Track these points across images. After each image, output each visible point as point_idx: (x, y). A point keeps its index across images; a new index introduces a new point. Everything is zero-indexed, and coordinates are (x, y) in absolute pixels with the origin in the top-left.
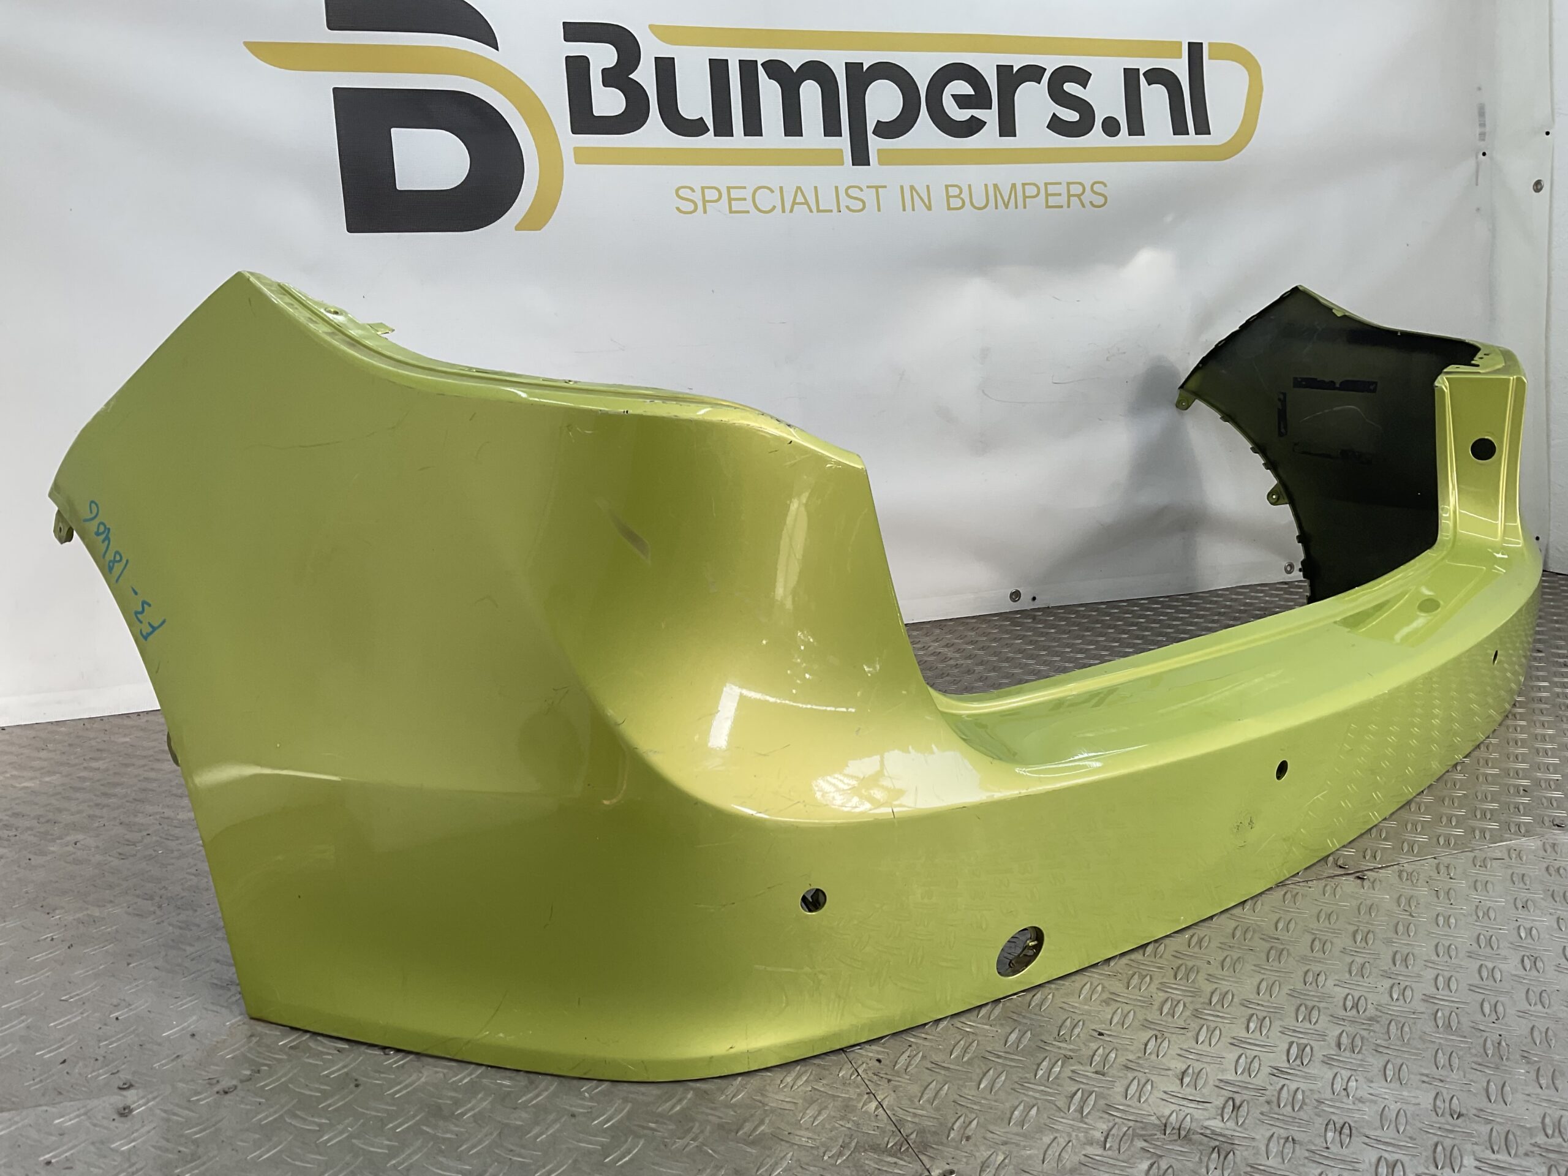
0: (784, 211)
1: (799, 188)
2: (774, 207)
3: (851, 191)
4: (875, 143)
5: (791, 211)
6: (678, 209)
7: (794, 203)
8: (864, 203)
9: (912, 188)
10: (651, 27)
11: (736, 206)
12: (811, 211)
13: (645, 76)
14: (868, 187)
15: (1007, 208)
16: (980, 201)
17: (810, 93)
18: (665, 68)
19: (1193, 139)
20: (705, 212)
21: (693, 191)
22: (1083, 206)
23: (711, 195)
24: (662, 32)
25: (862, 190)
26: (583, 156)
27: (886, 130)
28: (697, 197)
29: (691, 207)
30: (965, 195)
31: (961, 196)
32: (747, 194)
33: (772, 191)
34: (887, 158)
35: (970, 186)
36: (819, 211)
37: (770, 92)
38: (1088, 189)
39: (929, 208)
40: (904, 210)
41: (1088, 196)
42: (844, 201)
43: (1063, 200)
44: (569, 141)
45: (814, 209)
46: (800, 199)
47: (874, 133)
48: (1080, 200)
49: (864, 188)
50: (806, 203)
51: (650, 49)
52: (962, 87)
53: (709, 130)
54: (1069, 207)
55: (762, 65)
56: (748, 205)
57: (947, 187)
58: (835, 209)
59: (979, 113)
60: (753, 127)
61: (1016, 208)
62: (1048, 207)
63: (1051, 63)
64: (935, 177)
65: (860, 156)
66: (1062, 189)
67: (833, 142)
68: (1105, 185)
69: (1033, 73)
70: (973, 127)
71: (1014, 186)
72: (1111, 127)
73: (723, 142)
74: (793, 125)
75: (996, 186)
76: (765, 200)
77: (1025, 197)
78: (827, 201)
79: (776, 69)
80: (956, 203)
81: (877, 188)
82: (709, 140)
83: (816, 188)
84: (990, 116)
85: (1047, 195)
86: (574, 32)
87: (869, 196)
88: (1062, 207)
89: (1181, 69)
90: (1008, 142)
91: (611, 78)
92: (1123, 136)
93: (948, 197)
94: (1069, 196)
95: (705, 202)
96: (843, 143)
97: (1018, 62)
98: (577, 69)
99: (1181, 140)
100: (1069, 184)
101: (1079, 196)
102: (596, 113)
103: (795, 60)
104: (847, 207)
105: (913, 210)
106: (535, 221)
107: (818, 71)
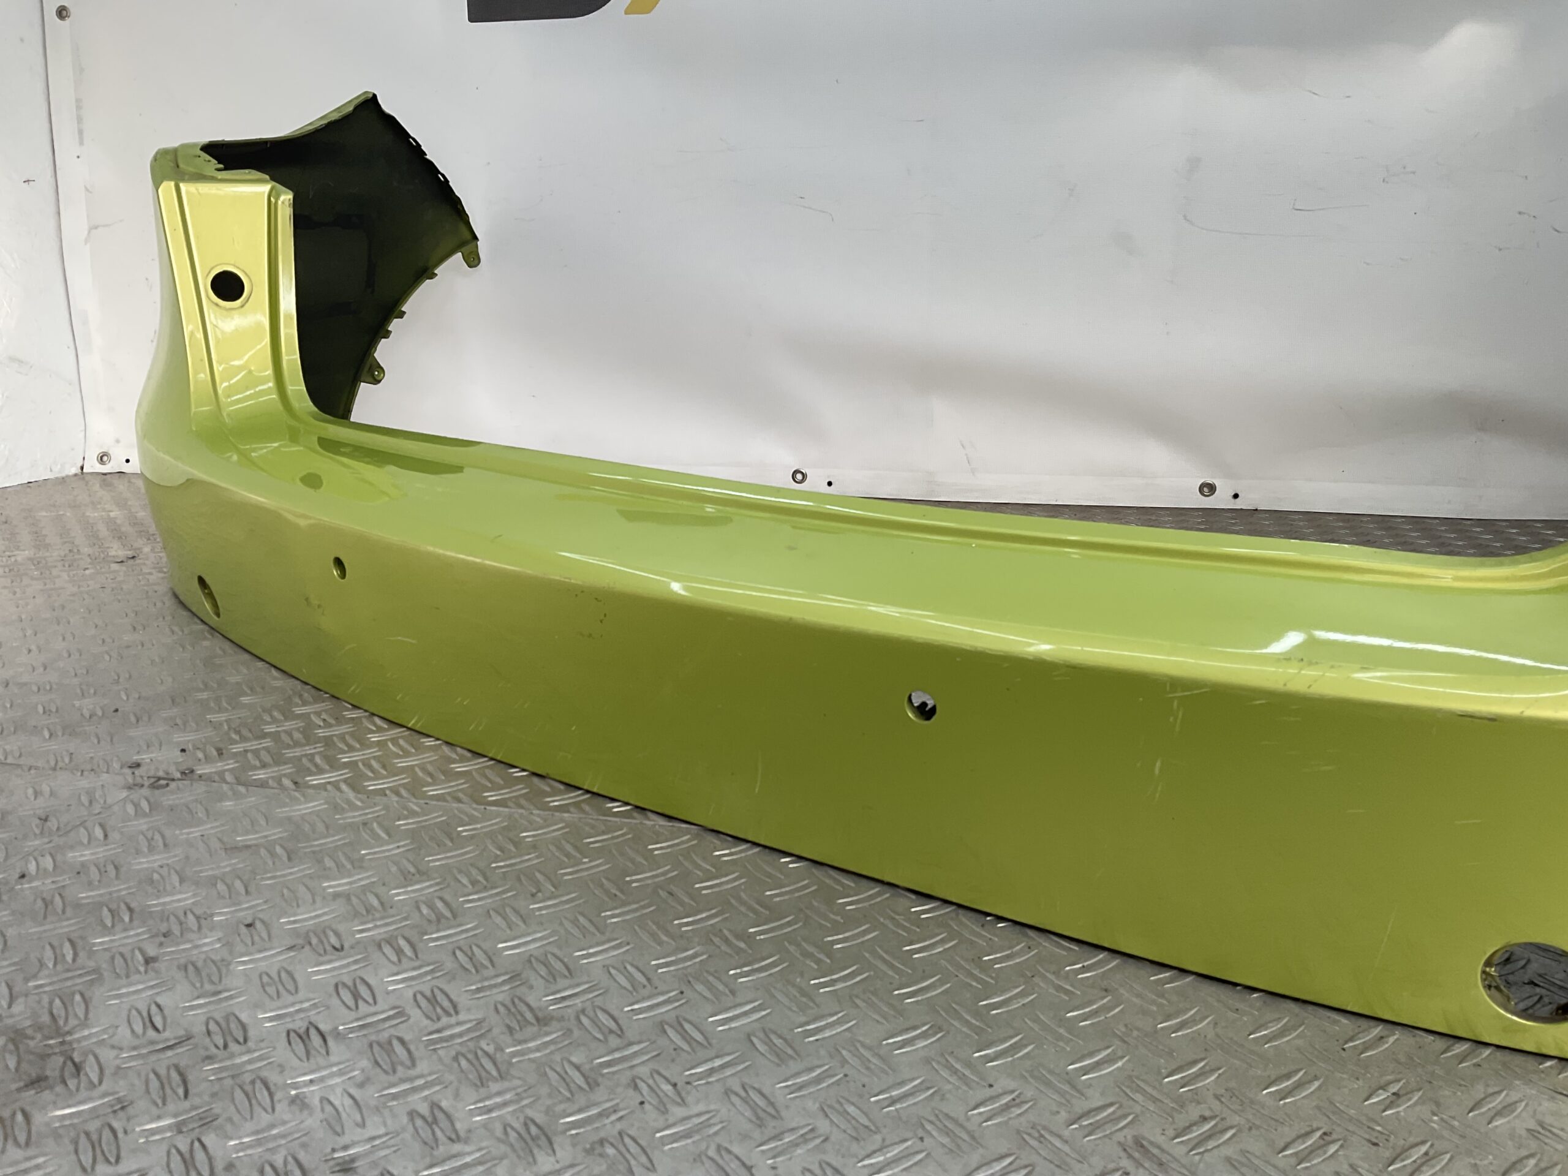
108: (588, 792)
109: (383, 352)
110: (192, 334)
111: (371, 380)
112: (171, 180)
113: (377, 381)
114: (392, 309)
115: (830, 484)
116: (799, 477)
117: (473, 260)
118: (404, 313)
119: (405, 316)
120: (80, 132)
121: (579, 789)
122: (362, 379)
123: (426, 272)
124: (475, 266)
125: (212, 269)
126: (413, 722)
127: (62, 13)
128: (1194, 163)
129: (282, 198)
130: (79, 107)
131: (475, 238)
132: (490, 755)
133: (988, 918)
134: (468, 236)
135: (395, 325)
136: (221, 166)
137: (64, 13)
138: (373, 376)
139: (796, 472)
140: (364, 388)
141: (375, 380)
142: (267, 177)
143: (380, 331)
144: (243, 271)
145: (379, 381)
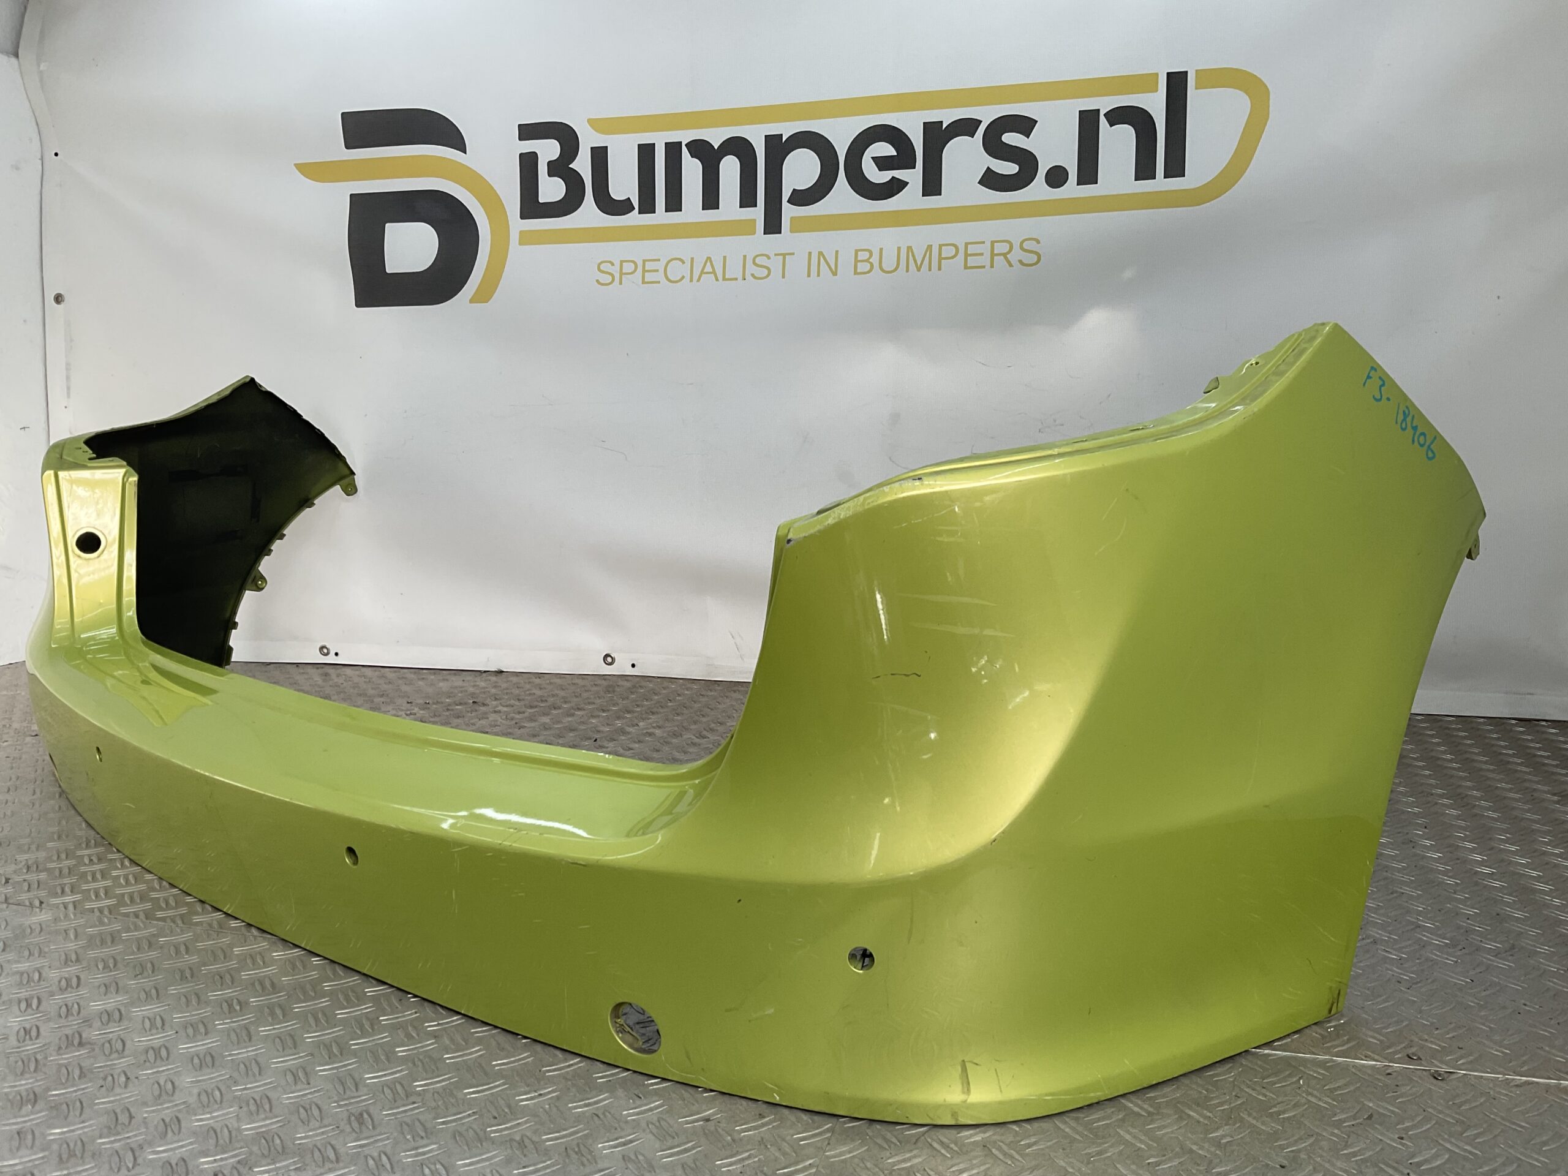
0: (691, 281)
1: (709, 258)
2: (683, 277)
3: (757, 261)
4: (789, 211)
5: (698, 280)
6: (597, 281)
7: (702, 272)
8: (769, 269)
9: (821, 254)
10: (589, 121)
11: (649, 277)
12: (717, 280)
13: (582, 165)
14: (776, 255)
15: (919, 270)
16: (889, 264)
17: (730, 168)
18: (600, 156)
19: (1161, 183)
20: (621, 283)
21: (613, 264)
22: (1011, 265)
23: (628, 268)
24: (596, 124)
25: (769, 258)
26: (526, 238)
27: (801, 198)
28: (615, 270)
29: (609, 279)
30: (875, 259)
31: (871, 260)
32: (660, 266)
33: (683, 262)
34: (799, 226)
35: (881, 250)
36: (724, 279)
37: (692, 169)
38: (1016, 246)
39: (835, 274)
40: (809, 276)
41: (1016, 255)
42: (750, 268)
43: (985, 260)
44: (518, 225)
45: (720, 277)
46: (708, 269)
47: (788, 201)
48: (1006, 259)
49: (772, 256)
50: (714, 272)
51: (588, 140)
52: (885, 149)
53: (634, 208)
54: (992, 266)
55: (686, 145)
56: (660, 276)
57: (857, 251)
58: (740, 277)
59: (899, 174)
60: (674, 203)
61: (930, 270)
62: (966, 267)
63: (987, 115)
64: (845, 242)
65: (773, 225)
66: (986, 249)
67: (748, 213)
68: (1038, 242)
69: (967, 127)
70: (895, 187)
71: (930, 247)
72: (1057, 177)
73: (647, 219)
74: (711, 200)
75: (909, 248)
76: (677, 270)
77: (940, 259)
78: (734, 270)
79: (699, 148)
80: (863, 267)
81: (784, 255)
82: (634, 218)
83: (725, 258)
84: (914, 177)
85: (966, 255)
86: (528, 132)
87: (775, 264)
88: (984, 267)
89: (1156, 104)
90: (932, 201)
91: (555, 168)
92: (1071, 188)
93: (856, 261)
94: (993, 255)
95: (622, 274)
96: (757, 213)
97: (947, 117)
98: (528, 163)
99: (1146, 185)
100: (993, 243)
101: (1005, 255)
102: (540, 201)
103: (716, 138)
104: (753, 275)
105: (818, 275)
106: (484, 295)
107: (739, 147)
108: (225, 913)
109: (265, 566)
110: (60, 577)
111: (255, 588)
112: (51, 469)
113: (260, 589)
114: (275, 532)
115: (633, 666)
116: (609, 660)
117: (351, 490)
118: (285, 535)
119: (285, 538)
120: (68, 388)
121: (221, 911)
122: (247, 588)
123: (306, 502)
124: (352, 495)
125: (78, 531)
126: (147, 863)
127: (58, 299)
128: (895, 418)
129: (130, 479)
130: (68, 369)
131: (353, 473)
132: (181, 887)
133: (409, 996)
134: (348, 472)
135: (277, 546)
136: (95, 455)
137: (60, 298)
138: (256, 585)
139: (607, 656)
140: (248, 595)
141: (257, 587)
142: (125, 463)
143: (264, 549)
144: (101, 532)
145: (263, 589)
